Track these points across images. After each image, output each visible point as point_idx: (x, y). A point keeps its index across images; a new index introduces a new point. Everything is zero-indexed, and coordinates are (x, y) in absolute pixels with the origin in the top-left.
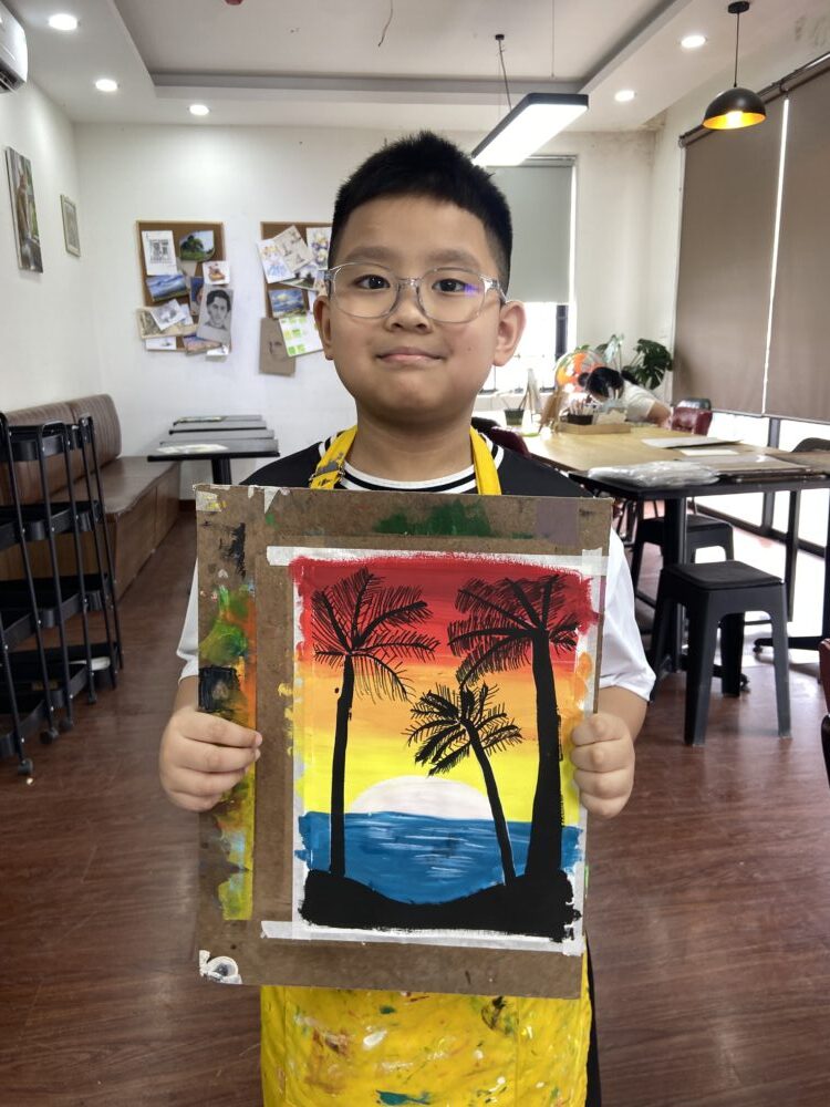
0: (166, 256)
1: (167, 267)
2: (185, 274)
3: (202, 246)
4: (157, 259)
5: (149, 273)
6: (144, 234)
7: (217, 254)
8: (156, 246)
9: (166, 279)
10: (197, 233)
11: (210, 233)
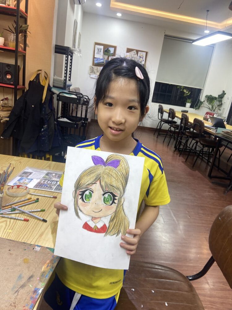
0: (100, 53)
1: (100, 56)
3: (110, 52)
4: (98, 53)
5: (95, 57)
7: (114, 54)
8: (98, 50)
9: (99, 59)
10: (110, 48)
11: (113, 49)
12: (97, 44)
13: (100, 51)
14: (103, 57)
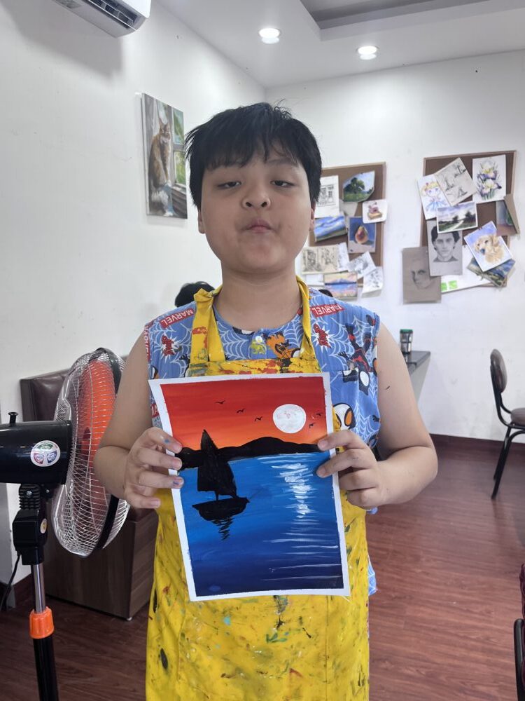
0: (330, 200)
1: (331, 210)
2: (346, 214)
3: (363, 187)
4: (324, 203)
7: (377, 193)
9: (328, 221)
10: (360, 175)
11: (371, 175)
13: (327, 194)
14: (340, 210)
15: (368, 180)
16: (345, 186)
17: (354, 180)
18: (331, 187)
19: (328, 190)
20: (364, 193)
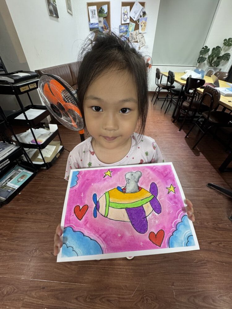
0: (95, 16)
1: (95, 20)
3: (104, 11)
4: (93, 17)
5: (91, 22)
6: (89, 7)
7: (108, 14)
9: (94, 24)
10: (103, 6)
11: (106, 6)
12: (89, 4)
13: (94, 14)
14: (98, 20)
15: (105, 8)
16: (99, 11)
17: (101, 8)
18: (95, 11)
19: (94, 12)
20: (104, 14)
